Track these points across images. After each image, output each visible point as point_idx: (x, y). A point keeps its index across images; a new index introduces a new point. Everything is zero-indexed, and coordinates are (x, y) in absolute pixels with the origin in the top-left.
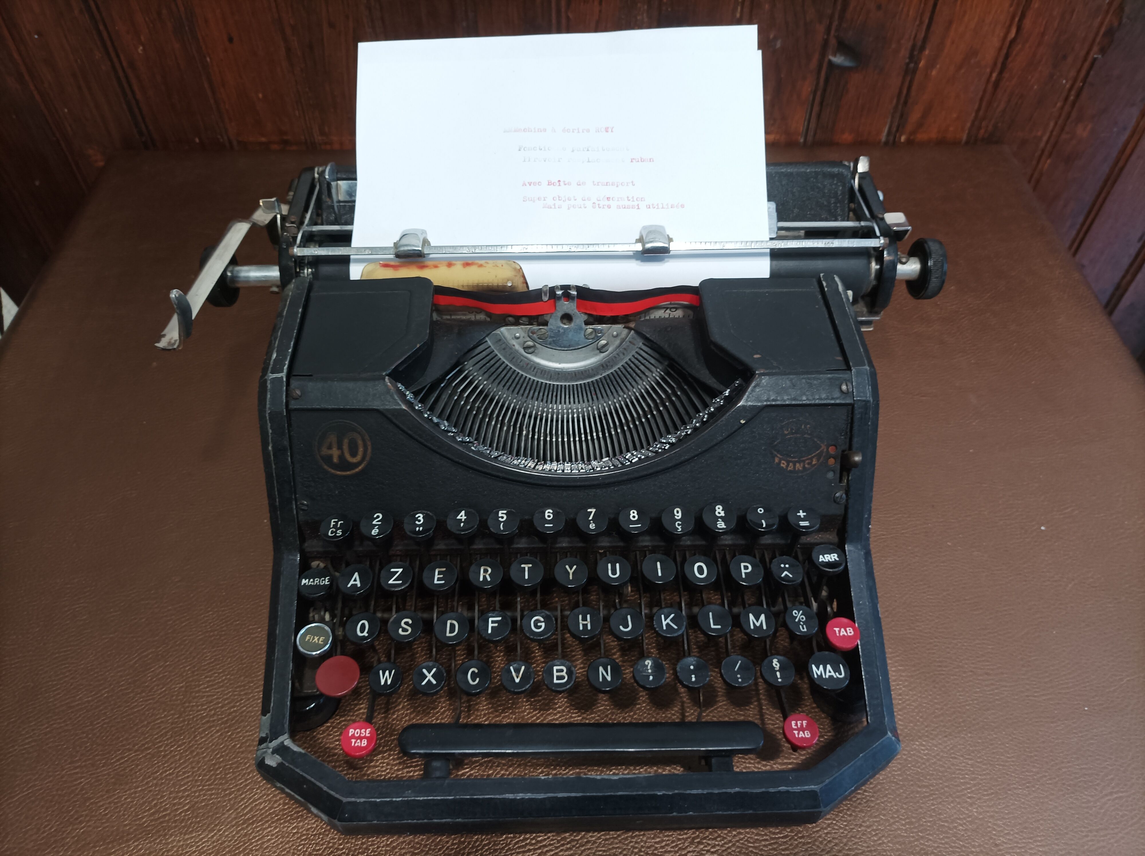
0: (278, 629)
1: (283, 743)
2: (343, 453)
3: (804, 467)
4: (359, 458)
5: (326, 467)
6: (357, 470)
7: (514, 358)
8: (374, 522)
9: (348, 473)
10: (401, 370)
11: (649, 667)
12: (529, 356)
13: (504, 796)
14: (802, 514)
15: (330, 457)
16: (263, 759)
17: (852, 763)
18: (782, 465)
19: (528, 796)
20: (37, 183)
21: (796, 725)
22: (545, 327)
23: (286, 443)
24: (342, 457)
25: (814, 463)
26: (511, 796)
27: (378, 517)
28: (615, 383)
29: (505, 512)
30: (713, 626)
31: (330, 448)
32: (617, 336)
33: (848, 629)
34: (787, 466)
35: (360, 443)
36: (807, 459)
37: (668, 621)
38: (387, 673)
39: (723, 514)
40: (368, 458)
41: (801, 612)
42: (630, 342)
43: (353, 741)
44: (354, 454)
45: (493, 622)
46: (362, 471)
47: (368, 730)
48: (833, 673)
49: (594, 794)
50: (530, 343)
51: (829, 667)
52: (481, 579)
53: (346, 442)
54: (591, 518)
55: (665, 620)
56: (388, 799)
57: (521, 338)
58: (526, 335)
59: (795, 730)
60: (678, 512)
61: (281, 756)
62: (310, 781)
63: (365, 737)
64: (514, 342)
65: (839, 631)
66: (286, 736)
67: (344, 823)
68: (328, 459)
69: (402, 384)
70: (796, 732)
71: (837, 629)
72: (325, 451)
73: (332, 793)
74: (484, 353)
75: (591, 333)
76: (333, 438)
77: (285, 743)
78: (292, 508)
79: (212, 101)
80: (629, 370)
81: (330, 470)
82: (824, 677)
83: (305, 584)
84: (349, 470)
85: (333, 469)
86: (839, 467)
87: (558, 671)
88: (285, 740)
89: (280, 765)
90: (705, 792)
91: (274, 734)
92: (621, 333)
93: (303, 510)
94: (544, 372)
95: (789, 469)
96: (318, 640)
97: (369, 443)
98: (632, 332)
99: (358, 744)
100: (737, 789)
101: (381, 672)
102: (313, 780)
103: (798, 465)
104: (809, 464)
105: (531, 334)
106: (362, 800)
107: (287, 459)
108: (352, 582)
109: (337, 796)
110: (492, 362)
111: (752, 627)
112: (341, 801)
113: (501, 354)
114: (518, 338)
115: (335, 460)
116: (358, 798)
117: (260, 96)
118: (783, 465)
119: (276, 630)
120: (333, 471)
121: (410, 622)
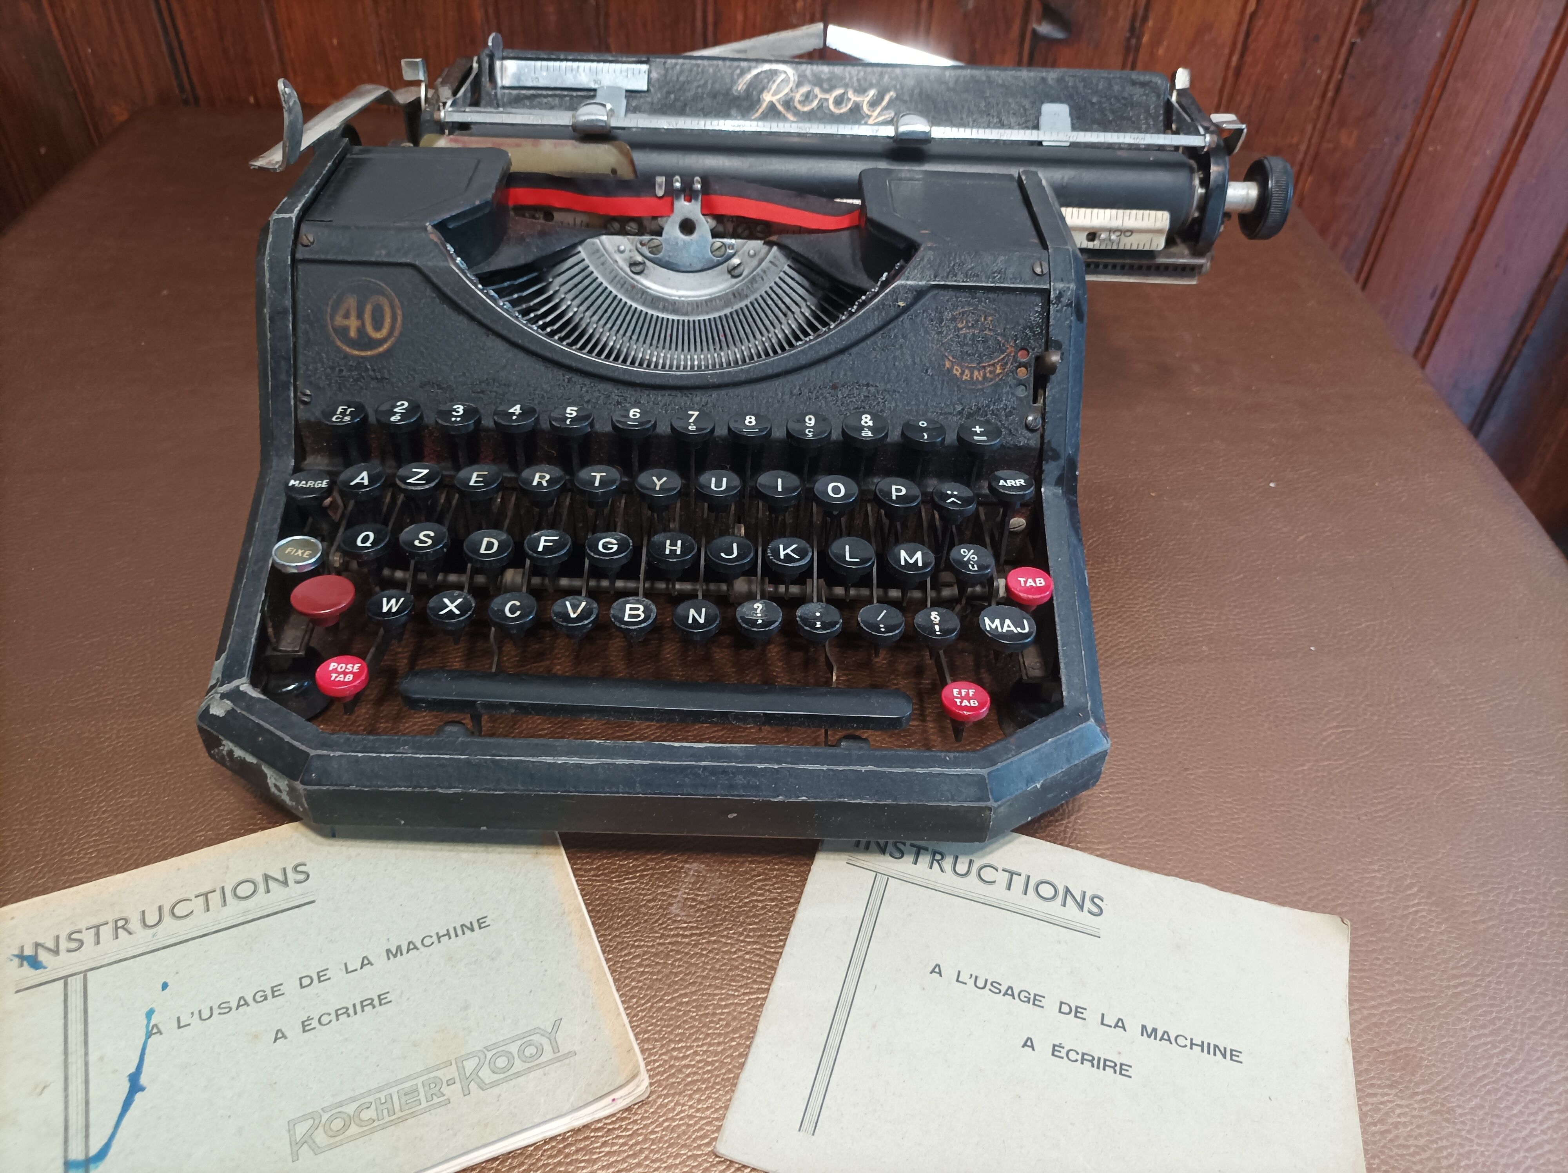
0: (251, 550)
1: (238, 687)
2: (363, 324)
3: (985, 377)
4: (384, 332)
5: (339, 343)
6: (381, 349)
7: (615, 277)
8: (396, 410)
9: (369, 353)
10: (451, 227)
11: (758, 611)
12: (637, 277)
13: (539, 759)
14: (978, 429)
15: (345, 330)
16: (208, 707)
17: (1037, 747)
18: (955, 372)
19: (575, 760)
20: (43, 151)
21: (960, 693)
22: (659, 238)
23: (288, 303)
24: (361, 330)
25: (998, 371)
26: (549, 760)
27: (403, 405)
28: (750, 320)
29: (576, 409)
30: (848, 559)
31: (347, 316)
32: (755, 255)
33: (1037, 580)
34: (962, 373)
35: (387, 310)
36: (989, 366)
37: (788, 551)
38: (393, 601)
39: (870, 423)
40: (396, 333)
41: (972, 551)
42: (771, 262)
43: (334, 675)
44: (378, 327)
45: (546, 541)
46: (388, 351)
47: (357, 666)
48: (1012, 628)
49: (668, 763)
50: (639, 258)
51: (1007, 622)
52: (535, 483)
53: (368, 308)
54: (691, 420)
55: (784, 550)
56: (375, 755)
57: (627, 252)
58: (634, 249)
59: (957, 698)
60: (810, 419)
61: (232, 702)
62: (268, 731)
63: (351, 673)
64: (618, 257)
65: (1026, 582)
66: (244, 679)
67: (309, 787)
68: (343, 332)
69: (452, 246)
70: (958, 701)
71: (1022, 580)
72: (339, 321)
73: (296, 744)
74: (577, 269)
75: (720, 248)
76: (351, 302)
77: (242, 688)
78: (289, 396)
79: (274, 48)
80: (770, 302)
81: (344, 347)
82: (1000, 630)
83: (293, 485)
84: (370, 349)
85: (348, 346)
86: (1032, 379)
87: (631, 609)
88: (244, 685)
89: (228, 713)
90: (825, 768)
91: (228, 675)
92: (759, 252)
93: (305, 403)
94: (656, 301)
95: (964, 378)
96: (303, 553)
97: (399, 312)
98: (775, 248)
99: (341, 678)
100: (870, 767)
101: (385, 600)
102: (272, 729)
103: (976, 373)
104: (990, 372)
105: (639, 246)
106: (338, 753)
107: (288, 326)
108: (357, 480)
109: (303, 747)
110: (586, 282)
111: (903, 563)
112: (308, 754)
113: (599, 272)
114: (622, 252)
115: (353, 334)
116: (333, 751)
117: (335, 42)
118: (957, 371)
119: (248, 552)
120: (348, 350)
121: (432, 534)
